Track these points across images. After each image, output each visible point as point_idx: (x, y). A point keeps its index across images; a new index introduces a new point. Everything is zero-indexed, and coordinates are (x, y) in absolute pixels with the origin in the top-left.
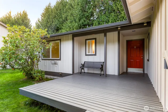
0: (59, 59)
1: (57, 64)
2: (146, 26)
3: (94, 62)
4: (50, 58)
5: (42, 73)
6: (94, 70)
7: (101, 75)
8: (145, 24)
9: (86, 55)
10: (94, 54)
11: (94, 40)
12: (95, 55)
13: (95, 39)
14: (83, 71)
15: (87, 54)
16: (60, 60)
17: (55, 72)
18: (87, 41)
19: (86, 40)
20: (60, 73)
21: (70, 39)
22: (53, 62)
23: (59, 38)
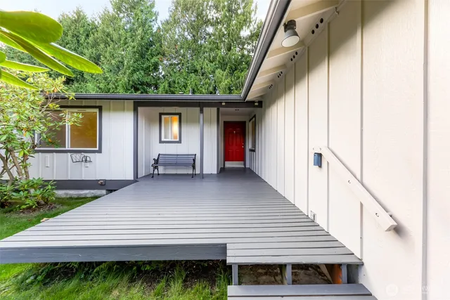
0: (97, 149)
1: (90, 161)
2: (257, 106)
3: (178, 155)
4: (67, 149)
5: (47, 185)
6: (177, 169)
7: (193, 176)
8: (256, 104)
9: (161, 142)
10: (178, 140)
11: (177, 117)
12: (180, 142)
13: (180, 114)
14: (156, 172)
15: (163, 139)
16: (100, 151)
17: (84, 179)
18: (163, 117)
19: (161, 114)
20: (99, 181)
21: (128, 110)
22: (78, 157)
23: (98, 103)
